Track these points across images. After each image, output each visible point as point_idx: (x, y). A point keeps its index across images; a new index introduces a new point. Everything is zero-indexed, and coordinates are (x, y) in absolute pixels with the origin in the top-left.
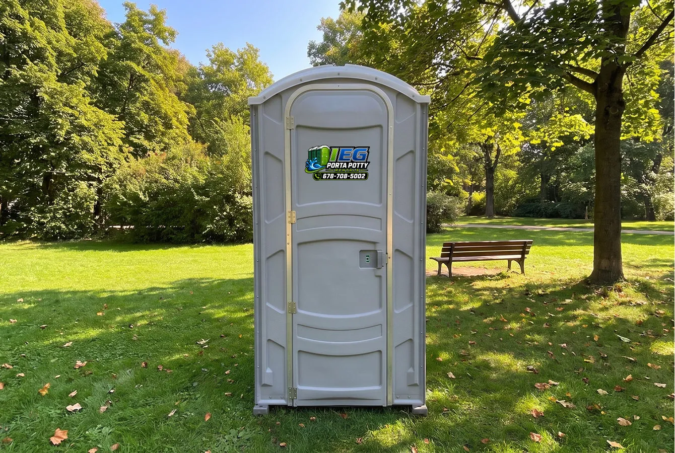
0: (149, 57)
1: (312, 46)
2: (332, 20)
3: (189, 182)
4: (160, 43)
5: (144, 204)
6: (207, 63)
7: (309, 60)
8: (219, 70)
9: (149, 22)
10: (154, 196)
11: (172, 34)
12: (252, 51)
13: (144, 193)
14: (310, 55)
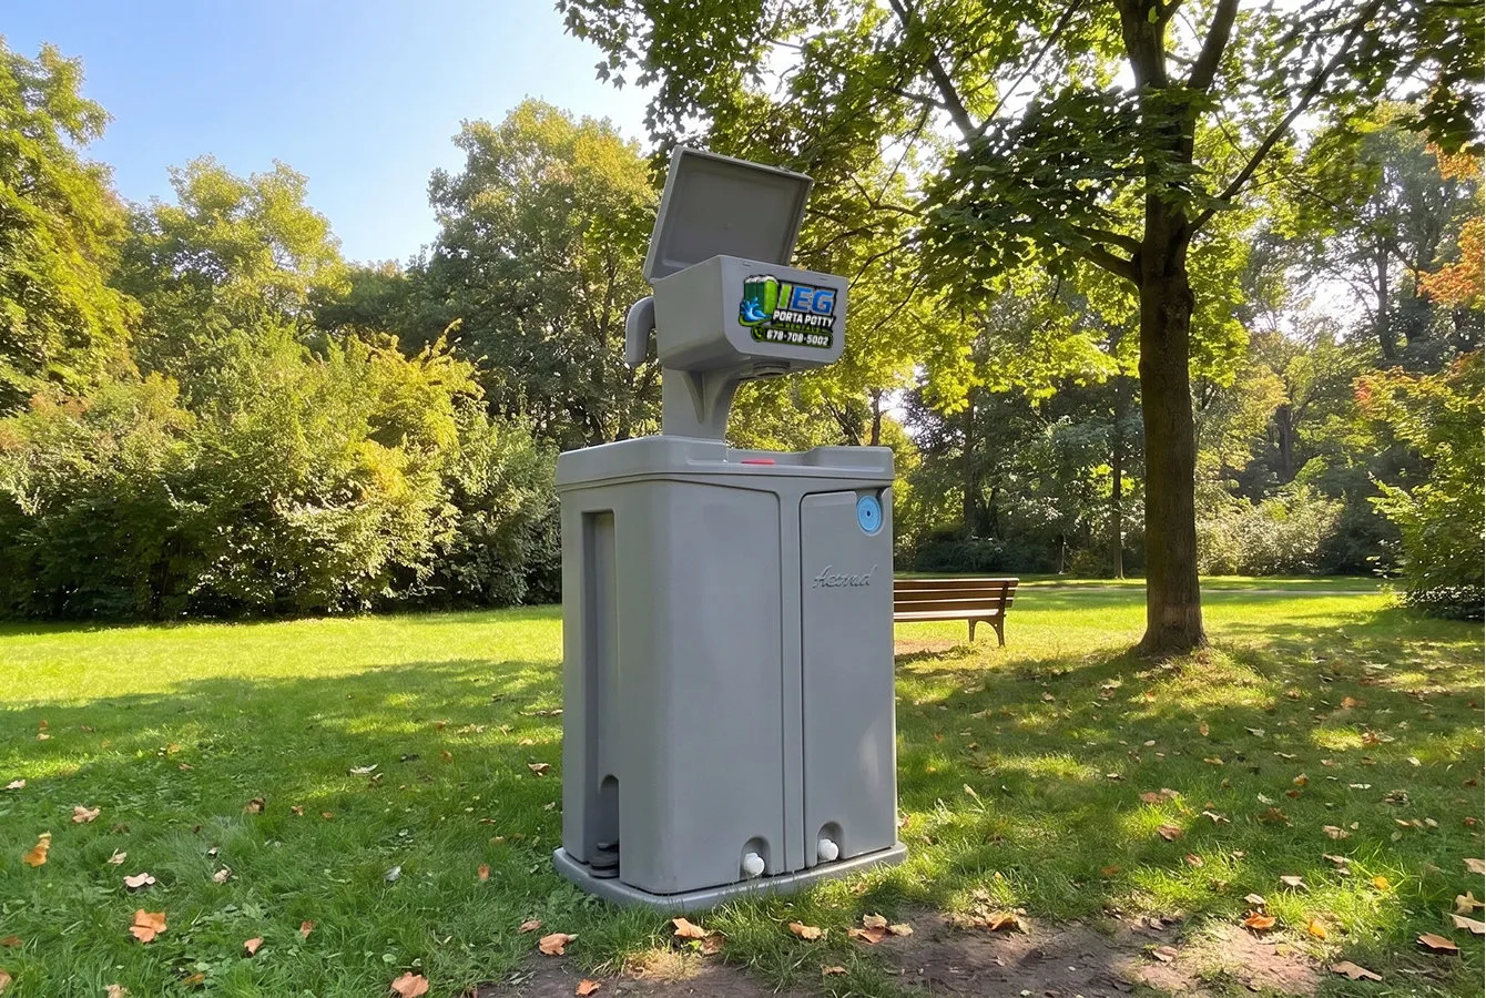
0: (34, 167)
1: (438, 182)
2: (489, 124)
3: (156, 467)
4: (63, 137)
5: (29, 522)
6: (171, 200)
7: (431, 212)
8: (203, 220)
9: (39, 85)
10: (55, 502)
11: (96, 119)
12: (289, 182)
13: (30, 495)
14: (434, 200)
